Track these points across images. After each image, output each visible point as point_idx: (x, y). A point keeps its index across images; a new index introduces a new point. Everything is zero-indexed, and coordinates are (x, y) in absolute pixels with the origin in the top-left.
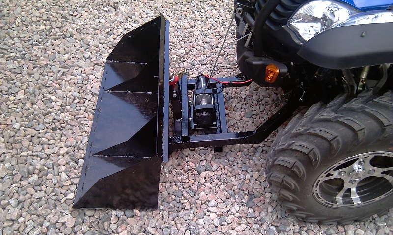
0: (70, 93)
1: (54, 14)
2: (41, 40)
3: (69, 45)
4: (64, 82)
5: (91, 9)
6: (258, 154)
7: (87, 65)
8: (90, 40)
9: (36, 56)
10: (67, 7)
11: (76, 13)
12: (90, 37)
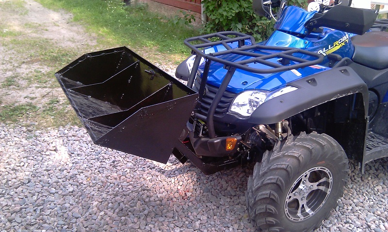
0: (56, 224)
1: (4, 170)
2: (4, 192)
3: (31, 188)
4: (45, 217)
5: (35, 157)
6: (228, 214)
7: (56, 198)
8: (48, 180)
9: (7, 205)
10: (11, 161)
11: (22, 164)
12: (46, 177)
